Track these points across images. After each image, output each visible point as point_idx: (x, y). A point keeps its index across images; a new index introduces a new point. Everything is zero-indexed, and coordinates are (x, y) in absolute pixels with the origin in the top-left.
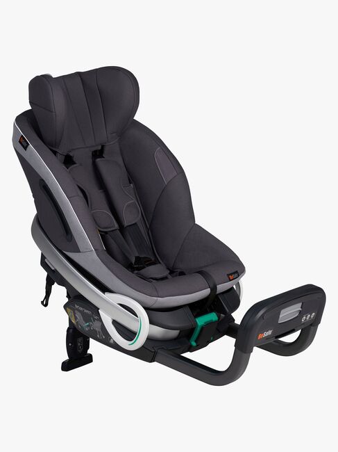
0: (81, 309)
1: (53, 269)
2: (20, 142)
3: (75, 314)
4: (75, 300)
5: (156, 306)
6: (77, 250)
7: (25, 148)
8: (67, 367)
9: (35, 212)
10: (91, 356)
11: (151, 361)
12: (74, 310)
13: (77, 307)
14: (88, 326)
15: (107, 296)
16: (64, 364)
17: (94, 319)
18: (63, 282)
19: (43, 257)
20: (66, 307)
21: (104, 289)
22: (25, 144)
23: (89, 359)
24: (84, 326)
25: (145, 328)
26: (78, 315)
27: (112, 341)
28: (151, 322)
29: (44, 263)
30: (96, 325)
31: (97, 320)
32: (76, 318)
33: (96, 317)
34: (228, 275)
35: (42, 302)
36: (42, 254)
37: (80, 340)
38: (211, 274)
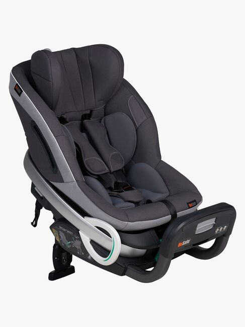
0: (65, 230)
1: (41, 196)
2: (15, 89)
3: (59, 234)
4: (60, 223)
5: (127, 229)
6: (61, 181)
7: (20, 94)
8: (53, 277)
9: (27, 148)
10: (73, 267)
11: (122, 275)
12: (58, 231)
13: (61, 228)
14: (70, 244)
15: (86, 220)
16: (50, 274)
17: (75, 239)
18: (49, 207)
19: (33, 186)
20: (52, 227)
21: (84, 214)
22: (19, 92)
23: (72, 270)
24: (67, 244)
25: (117, 247)
26: (62, 235)
27: (89, 257)
28: (123, 242)
29: (34, 191)
30: (77, 244)
31: (78, 239)
32: (60, 237)
33: (77, 237)
34: (188, 203)
35: (32, 223)
36: (32, 183)
37: (64, 254)
38: (172, 202)
